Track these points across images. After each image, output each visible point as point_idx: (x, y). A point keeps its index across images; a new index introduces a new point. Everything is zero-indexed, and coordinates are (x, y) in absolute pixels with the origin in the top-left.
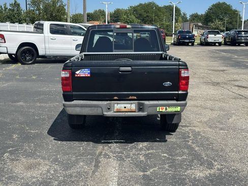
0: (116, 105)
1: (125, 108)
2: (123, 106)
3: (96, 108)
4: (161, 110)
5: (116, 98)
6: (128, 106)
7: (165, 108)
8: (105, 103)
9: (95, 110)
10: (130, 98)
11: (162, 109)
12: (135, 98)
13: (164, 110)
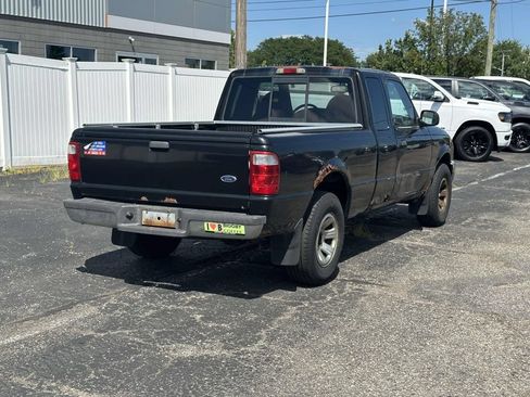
0: (144, 212)
1: (159, 218)
2: (156, 215)
3: (108, 215)
4: (211, 229)
5: (144, 199)
6: (164, 215)
7: (217, 224)
8: (124, 205)
9: (108, 219)
10: (167, 200)
11: (213, 227)
12: (175, 201)
13: (216, 230)
